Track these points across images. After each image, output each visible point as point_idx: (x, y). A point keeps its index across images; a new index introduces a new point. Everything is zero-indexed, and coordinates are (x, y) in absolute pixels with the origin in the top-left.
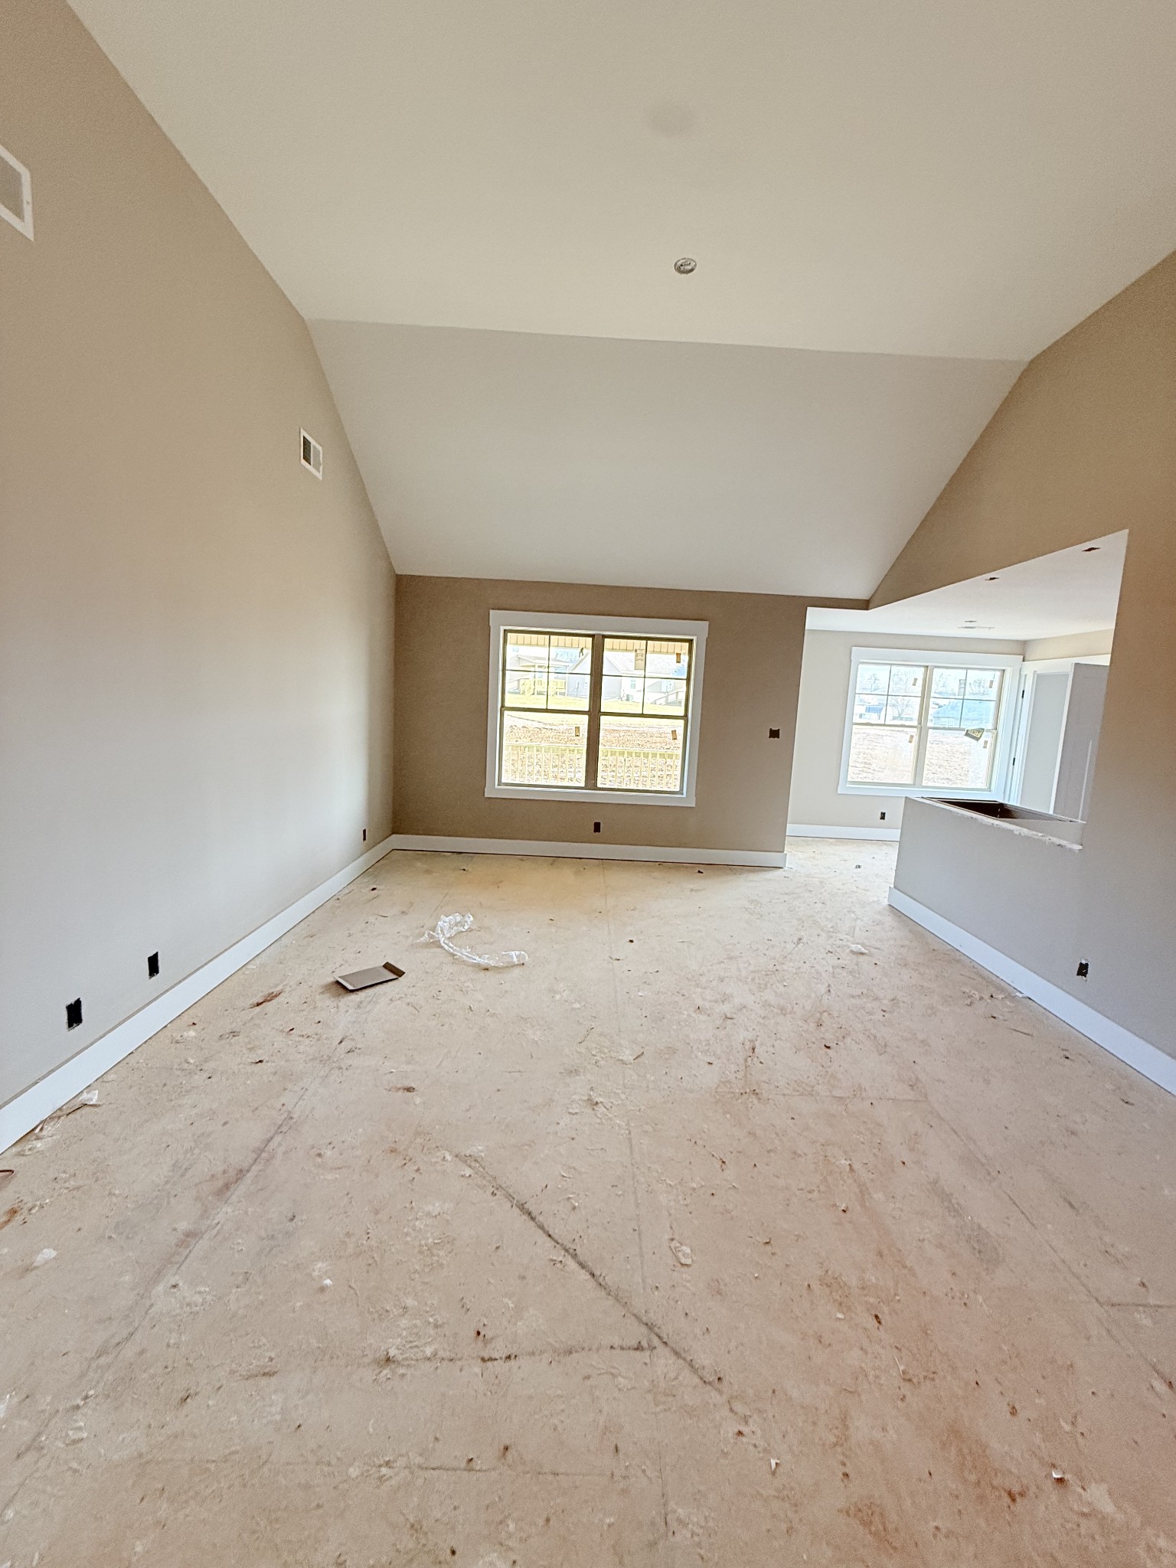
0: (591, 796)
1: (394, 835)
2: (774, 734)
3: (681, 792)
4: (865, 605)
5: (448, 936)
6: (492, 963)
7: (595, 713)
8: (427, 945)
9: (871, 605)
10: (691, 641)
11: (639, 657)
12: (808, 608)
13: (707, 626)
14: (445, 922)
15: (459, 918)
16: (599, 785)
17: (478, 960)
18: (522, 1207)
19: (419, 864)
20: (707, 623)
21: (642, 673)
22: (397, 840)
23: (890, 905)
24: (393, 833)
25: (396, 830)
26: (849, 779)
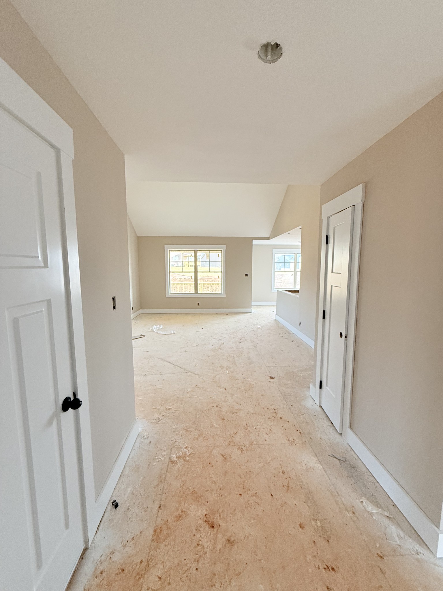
0: (196, 295)
1: (141, 310)
2: (246, 275)
3: (222, 293)
4: (268, 239)
5: (156, 329)
6: (167, 333)
7: (196, 272)
8: (151, 331)
9: (270, 239)
10: (222, 251)
11: (208, 256)
12: (253, 240)
13: (225, 247)
14: (155, 327)
15: (159, 326)
16: (198, 292)
17: (163, 333)
18: (169, 362)
19: (148, 317)
20: (225, 246)
21: (208, 260)
22: (141, 311)
23: (275, 319)
24: (140, 309)
25: (141, 309)
26: (275, 288)
